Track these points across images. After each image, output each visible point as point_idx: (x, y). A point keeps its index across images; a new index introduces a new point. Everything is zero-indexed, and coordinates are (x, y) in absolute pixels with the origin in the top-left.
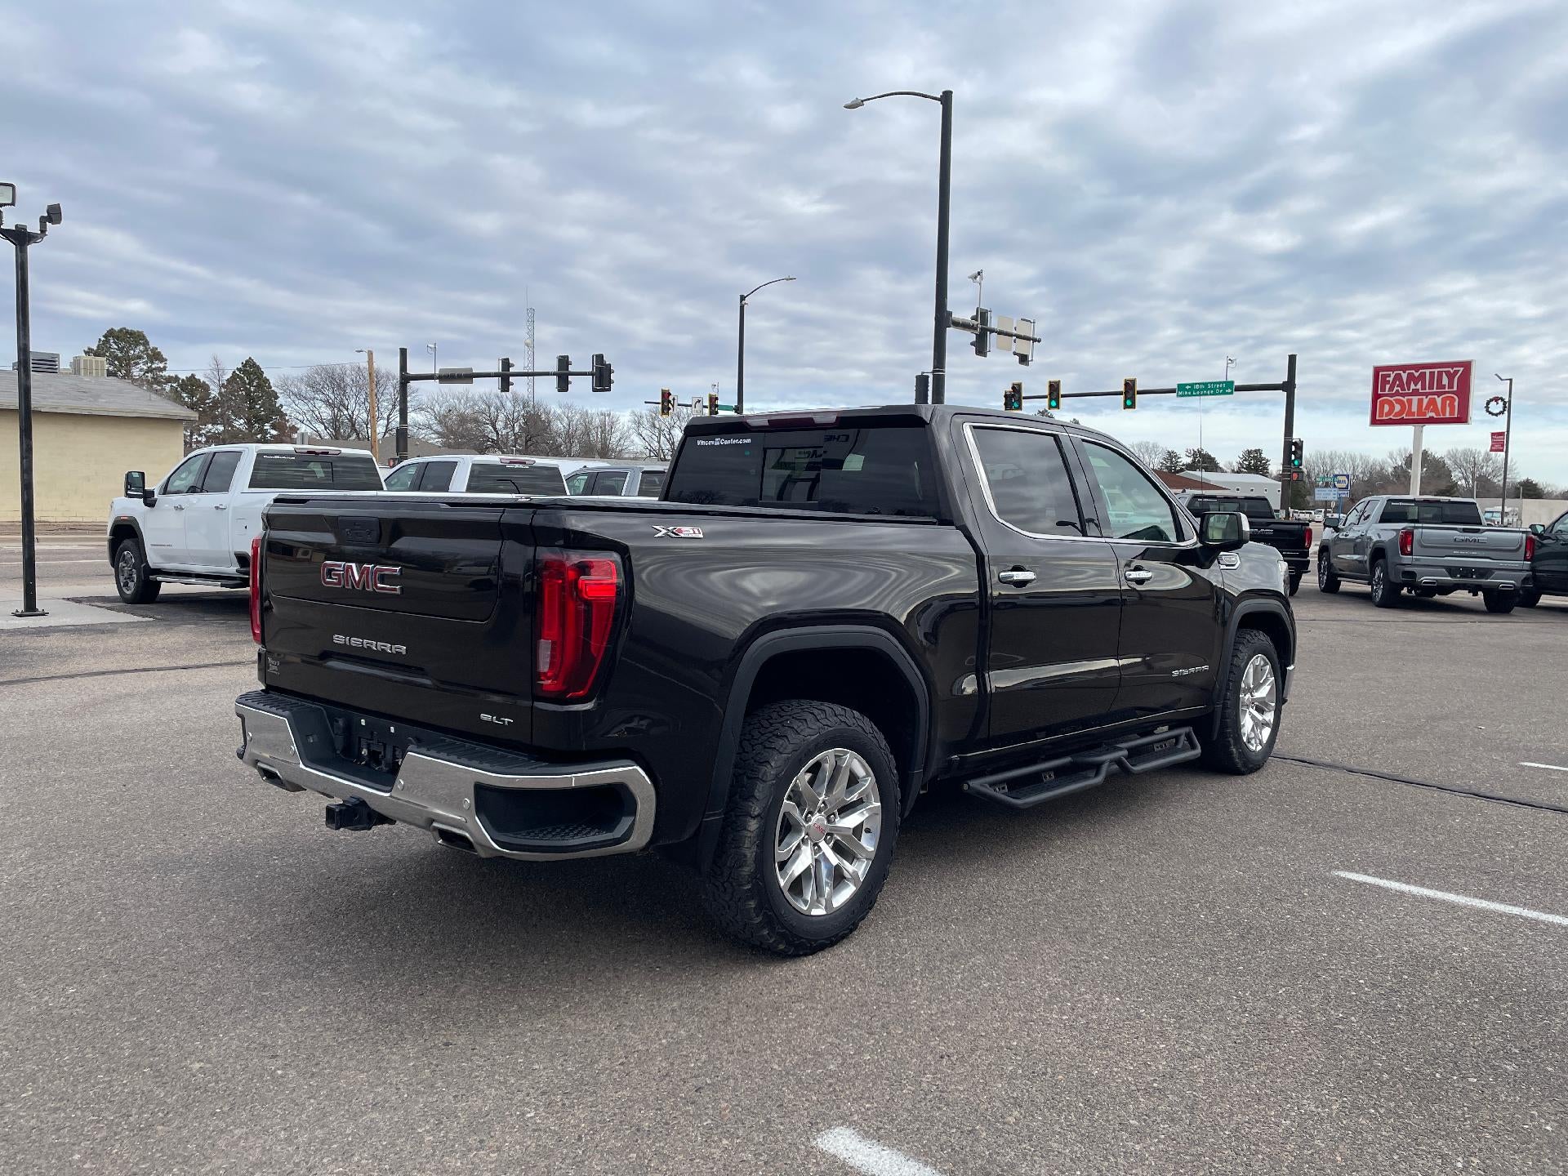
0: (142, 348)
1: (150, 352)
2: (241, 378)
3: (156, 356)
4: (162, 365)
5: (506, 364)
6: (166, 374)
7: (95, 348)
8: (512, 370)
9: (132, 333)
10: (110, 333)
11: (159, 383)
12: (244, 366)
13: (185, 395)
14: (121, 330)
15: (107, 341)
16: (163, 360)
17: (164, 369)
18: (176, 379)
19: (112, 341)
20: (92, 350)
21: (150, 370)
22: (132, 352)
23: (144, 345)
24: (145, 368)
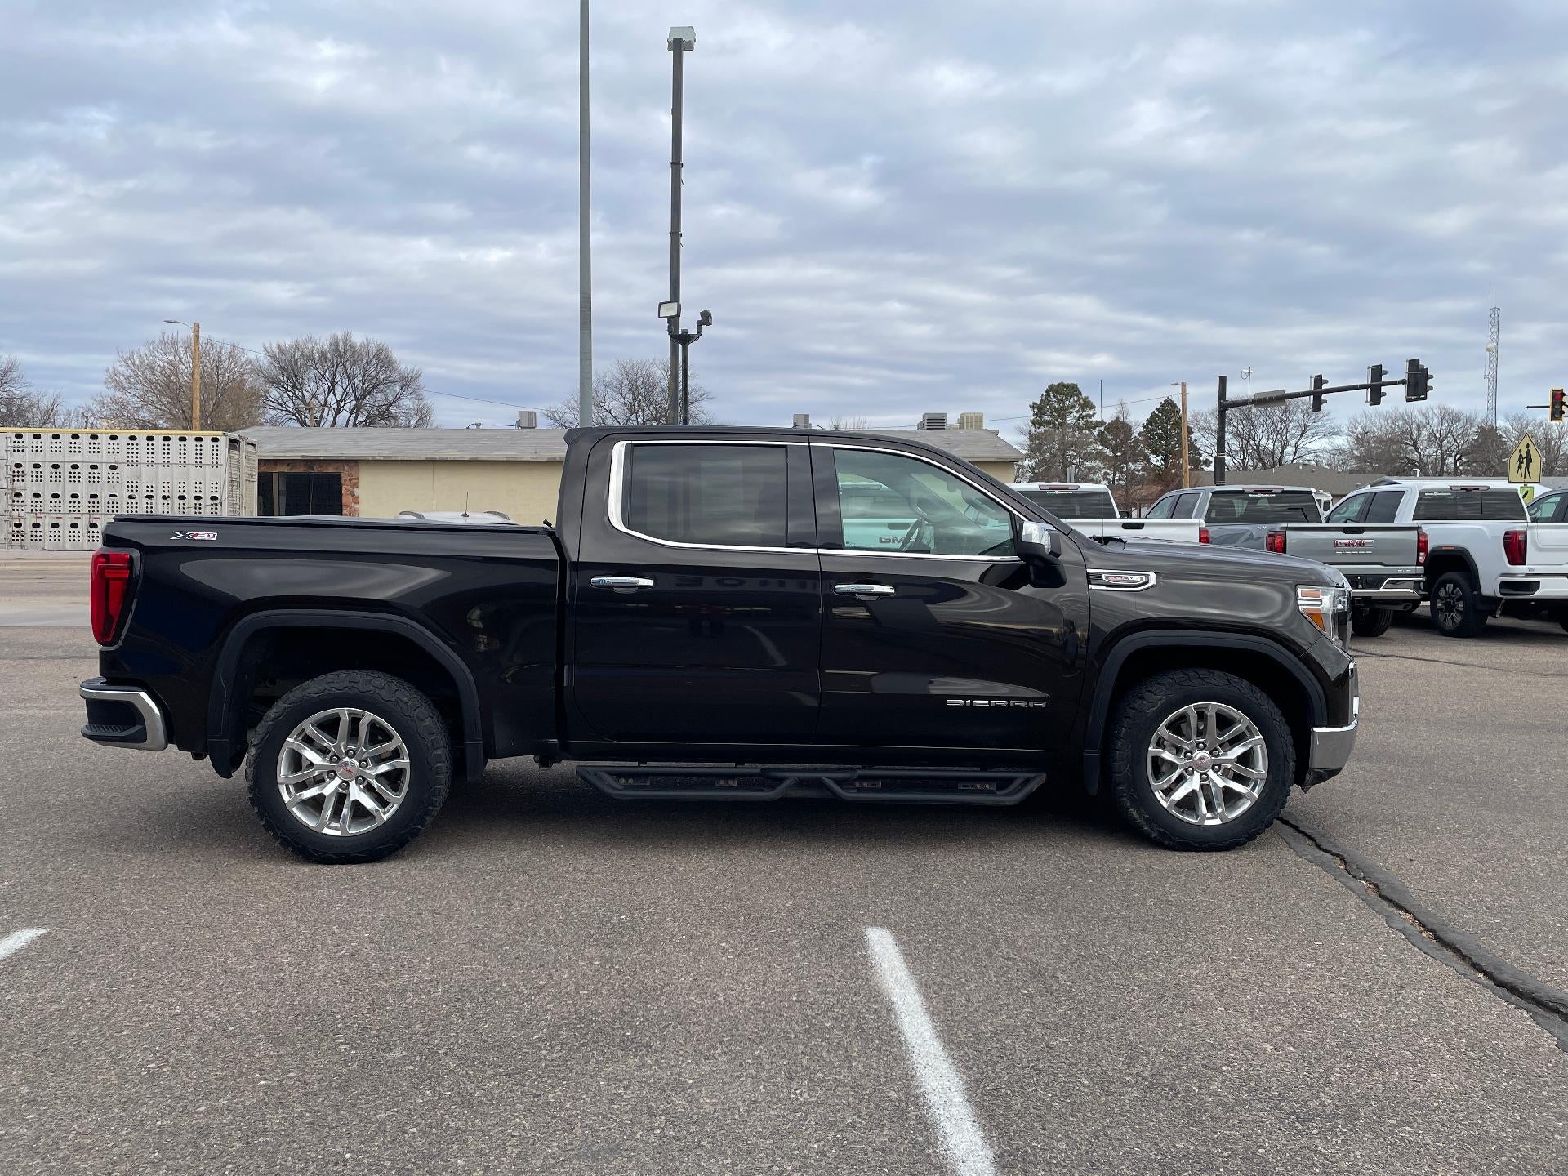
0: (1075, 398)
1: (1081, 401)
2: (1160, 418)
3: (1087, 404)
4: (1091, 412)
5: (1319, 381)
6: (1093, 419)
7: (1039, 403)
8: (1325, 387)
9: (1067, 386)
10: (1051, 389)
11: (1088, 428)
12: (1163, 405)
13: (1110, 437)
14: (1059, 385)
15: (1048, 395)
16: (1092, 407)
17: (1093, 415)
18: (1102, 423)
19: (1052, 395)
20: (1036, 404)
21: (1081, 417)
22: (1067, 403)
23: (1077, 395)
24: (1078, 416)
